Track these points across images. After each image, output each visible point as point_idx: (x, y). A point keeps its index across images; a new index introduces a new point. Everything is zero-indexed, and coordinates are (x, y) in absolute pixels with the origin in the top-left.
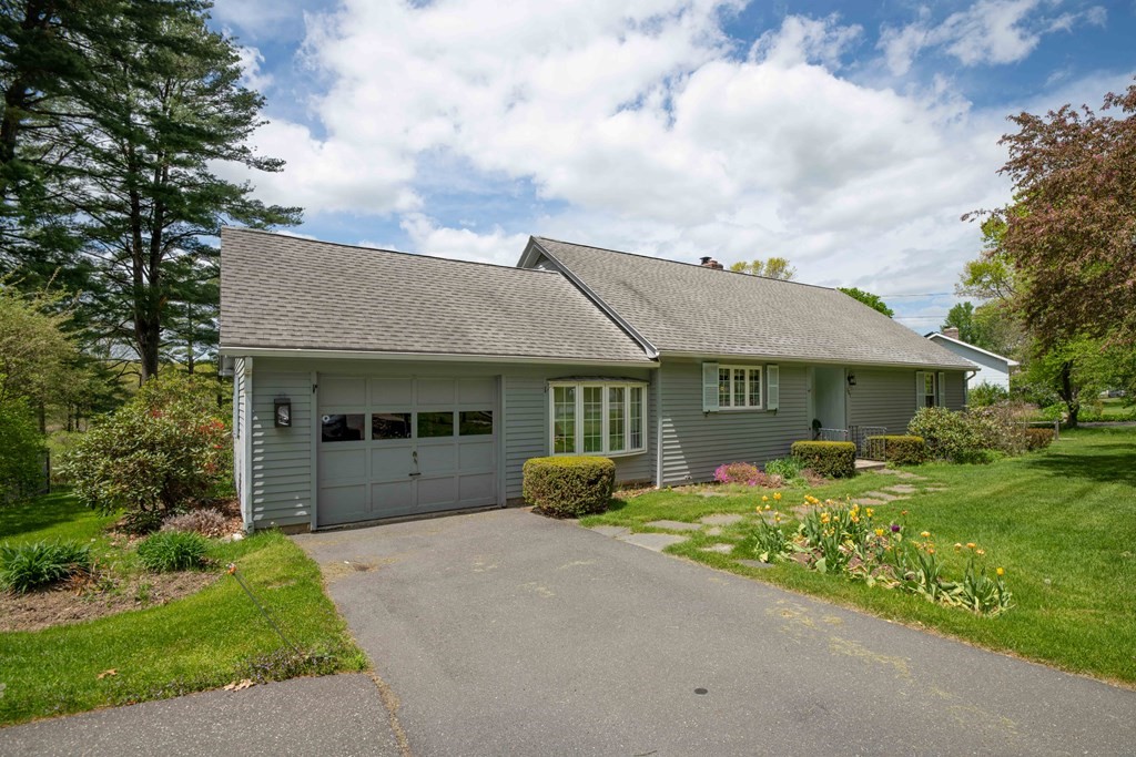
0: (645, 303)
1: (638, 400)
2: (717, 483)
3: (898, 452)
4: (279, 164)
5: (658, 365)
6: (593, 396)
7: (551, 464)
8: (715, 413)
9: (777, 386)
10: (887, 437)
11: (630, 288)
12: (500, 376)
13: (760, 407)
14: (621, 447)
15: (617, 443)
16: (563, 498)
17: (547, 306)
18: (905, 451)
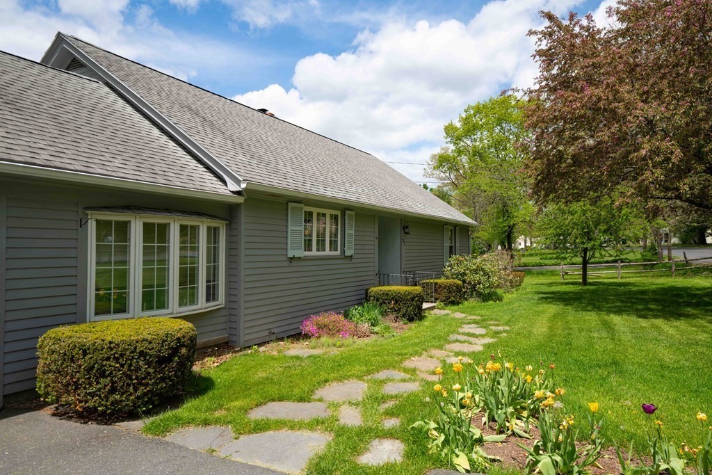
0: (218, 132)
1: (215, 243)
2: (307, 336)
3: (444, 293)
5: (241, 200)
6: (155, 235)
7: (92, 337)
8: (299, 258)
9: (353, 232)
10: (436, 281)
11: (197, 114)
13: (338, 253)
14: (193, 300)
15: (187, 295)
16: (113, 390)
17: (84, 113)
18: (450, 292)
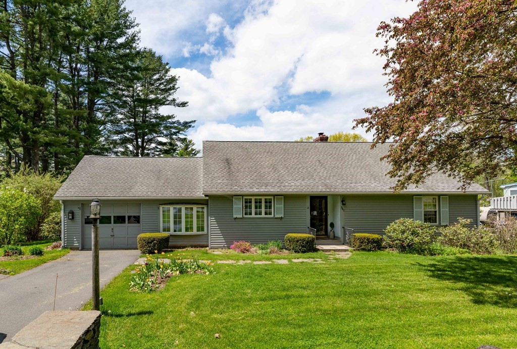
0: (226, 169)
4: (186, 103)
5: (207, 198)
8: (242, 218)
9: (283, 206)
11: (227, 162)
12: (140, 204)
13: (272, 216)
15: (189, 229)
